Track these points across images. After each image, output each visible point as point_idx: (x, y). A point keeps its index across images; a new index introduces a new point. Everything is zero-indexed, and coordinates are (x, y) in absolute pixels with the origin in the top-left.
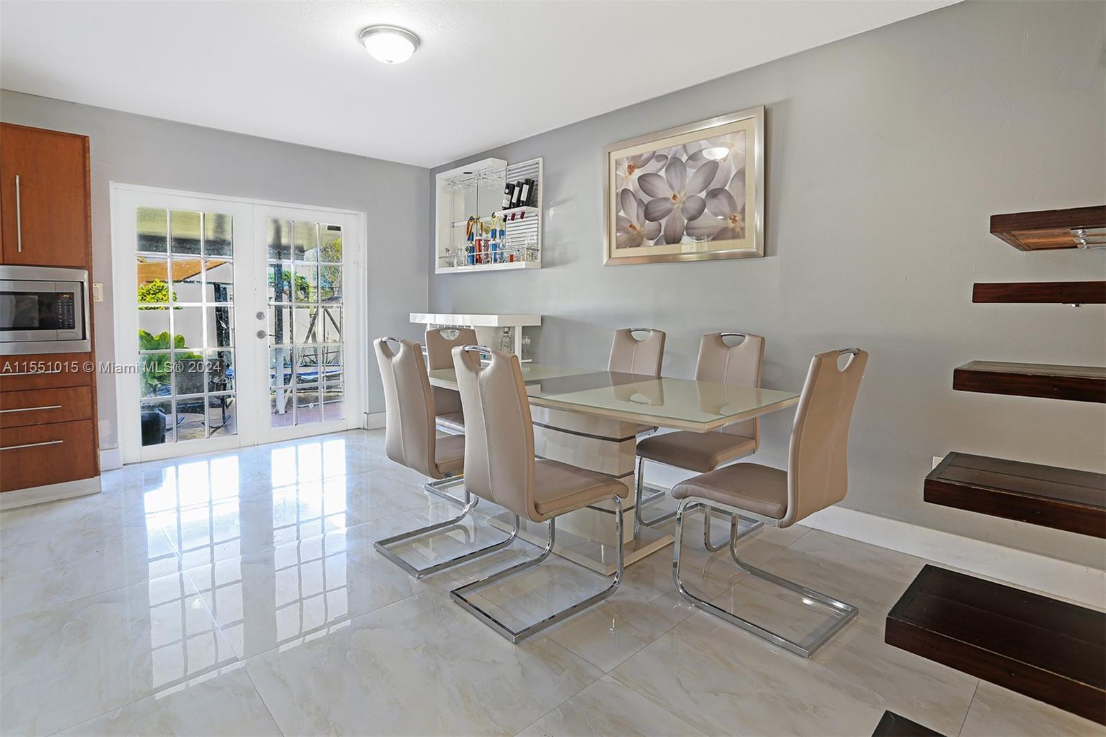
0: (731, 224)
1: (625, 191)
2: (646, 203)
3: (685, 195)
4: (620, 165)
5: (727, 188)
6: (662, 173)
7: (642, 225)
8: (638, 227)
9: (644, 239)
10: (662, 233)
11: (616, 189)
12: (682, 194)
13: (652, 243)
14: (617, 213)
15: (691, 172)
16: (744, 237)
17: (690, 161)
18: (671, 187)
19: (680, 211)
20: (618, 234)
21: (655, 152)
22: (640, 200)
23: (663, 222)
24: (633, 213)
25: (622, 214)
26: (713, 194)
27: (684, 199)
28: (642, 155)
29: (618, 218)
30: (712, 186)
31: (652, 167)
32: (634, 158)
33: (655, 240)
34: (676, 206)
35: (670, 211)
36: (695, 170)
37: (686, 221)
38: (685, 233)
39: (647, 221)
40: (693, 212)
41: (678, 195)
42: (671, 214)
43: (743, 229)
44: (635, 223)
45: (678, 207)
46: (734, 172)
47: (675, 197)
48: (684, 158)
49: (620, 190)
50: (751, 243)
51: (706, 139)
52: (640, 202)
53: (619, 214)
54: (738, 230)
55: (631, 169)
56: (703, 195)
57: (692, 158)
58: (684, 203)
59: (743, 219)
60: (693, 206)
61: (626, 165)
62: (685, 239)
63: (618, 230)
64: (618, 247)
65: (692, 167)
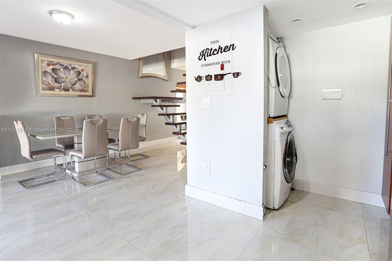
0: (85, 89)
1: (45, 72)
2: (55, 77)
3: (70, 78)
4: (43, 62)
5: (83, 79)
6: (62, 70)
7: (54, 84)
8: (52, 84)
9: (55, 89)
10: (62, 87)
11: (42, 70)
12: (69, 78)
13: (58, 90)
14: (42, 78)
15: (72, 72)
16: (88, 92)
17: (72, 69)
18: (65, 75)
19: (68, 82)
20: (43, 85)
21: (59, 63)
22: (53, 76)
23: (63, 84)
24: (50, 80)
25: (44, 79)
26: (79, 80)
27: (70, 79)
28: (53, 62)
29: (42, 80)
30: (79, 77)
31: (57, 67)
32: (50, 62)
33: (60, 89)
34: (67, 81)
35: (65, 82)
36: (74, 72)
37: (71, 86)
38: (71, 89)
39: (56, 83)
40: (73, 83)
41: (68, 78)
42: (65, 83)
43: (88, 90)
44: (50, 83)
45: (68, 81)
46: (85, 76)
47: (67, 78)
48: (70, 68)
49: (43, 70)
50: (90, 93)
51: (78, 65)
52: (53, 77)
53: (43, 79)
54: (87, 90)
55: (48, 65)
56: (76, 79)
57: (73, 68)
58: (70, 80)
59: (88, 88)
60: (73, 82)
61: (46, 63)
62: (71, 90)
63: (42, 84)
64: (43, 90)
65: (72, 71)
